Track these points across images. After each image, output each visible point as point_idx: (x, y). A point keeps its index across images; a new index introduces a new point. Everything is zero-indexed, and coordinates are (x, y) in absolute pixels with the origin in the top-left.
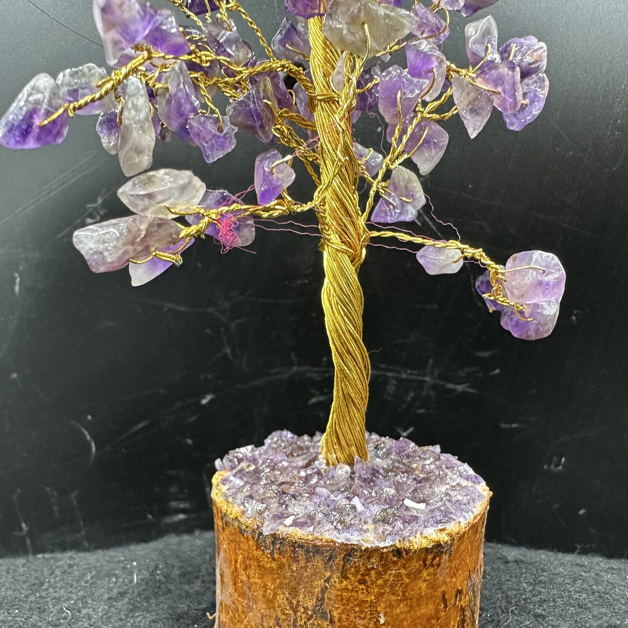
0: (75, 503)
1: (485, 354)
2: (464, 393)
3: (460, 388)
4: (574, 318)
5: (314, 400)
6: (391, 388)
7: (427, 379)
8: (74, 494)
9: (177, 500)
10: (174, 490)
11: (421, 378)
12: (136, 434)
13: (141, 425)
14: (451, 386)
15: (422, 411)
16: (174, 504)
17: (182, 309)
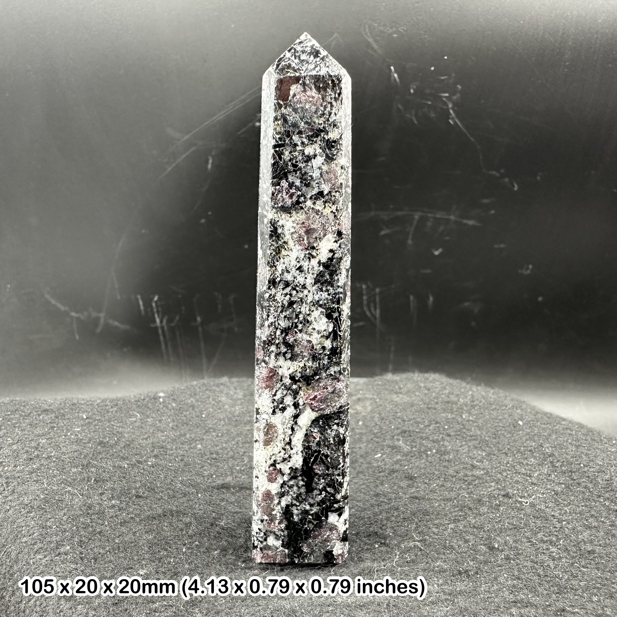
0: (232, 302)
1: (486, 201)
2: (473, 226)
3: (471, 222)
4: (539, 178)
5: (383, 233)
6: (429, 224)
7: (452, 217)
8: (232, 297)
11: (447, 217)
14: (465, 221)
15: (447, 238)
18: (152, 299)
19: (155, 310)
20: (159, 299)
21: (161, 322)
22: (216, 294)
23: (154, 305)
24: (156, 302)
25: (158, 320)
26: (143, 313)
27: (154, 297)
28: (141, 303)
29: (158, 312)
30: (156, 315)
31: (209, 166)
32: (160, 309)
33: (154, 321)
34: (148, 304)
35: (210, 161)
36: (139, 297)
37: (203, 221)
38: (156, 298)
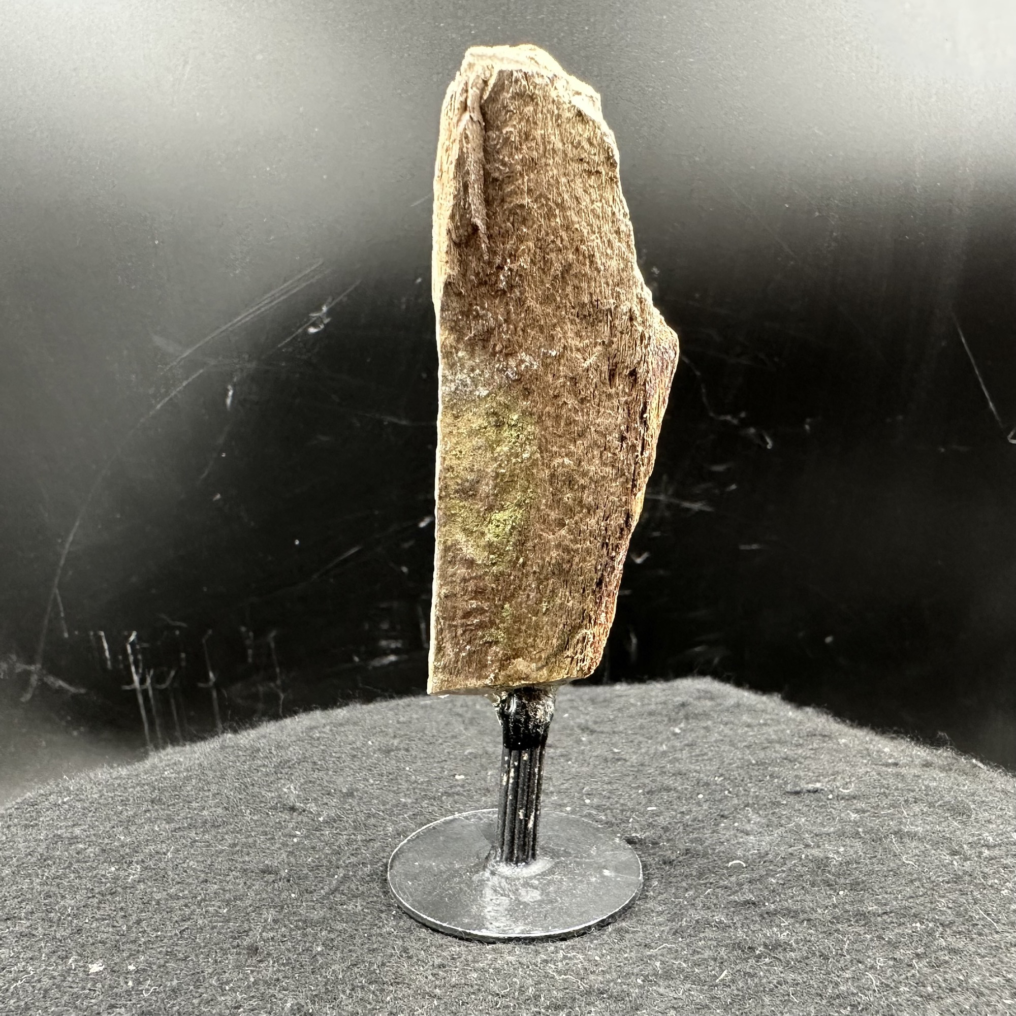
0: (273, 645)
1: (720, 468)
2: (701, 512)
3: (696, 506)
4: (807, 427)
7: (662, 497)
8: (273, 634)
9: (388, 638)
10: (385, 626)
12: (346, 561)
13: (353, 551)
14: (686, 504)
15: (657, 534)
16: (384, 643)
17: (404, 423)
18: (126, 638)
19: (131, 659)
20: (138, 638)
21: (142, 681)
22: (243, 629)
23: (129, 648)
24: (133, 644)
25: (136, 678)
26: (109, 663)
27: (130, 635)
28: (106, 646)
29: (136, 663)
30: (133, 669)
31: (229, 401)
32: (140, 657)
33: (131, 681)
35: (230, 394)
36: (102, 634)
37: (217, 497)
38: (132, 637)
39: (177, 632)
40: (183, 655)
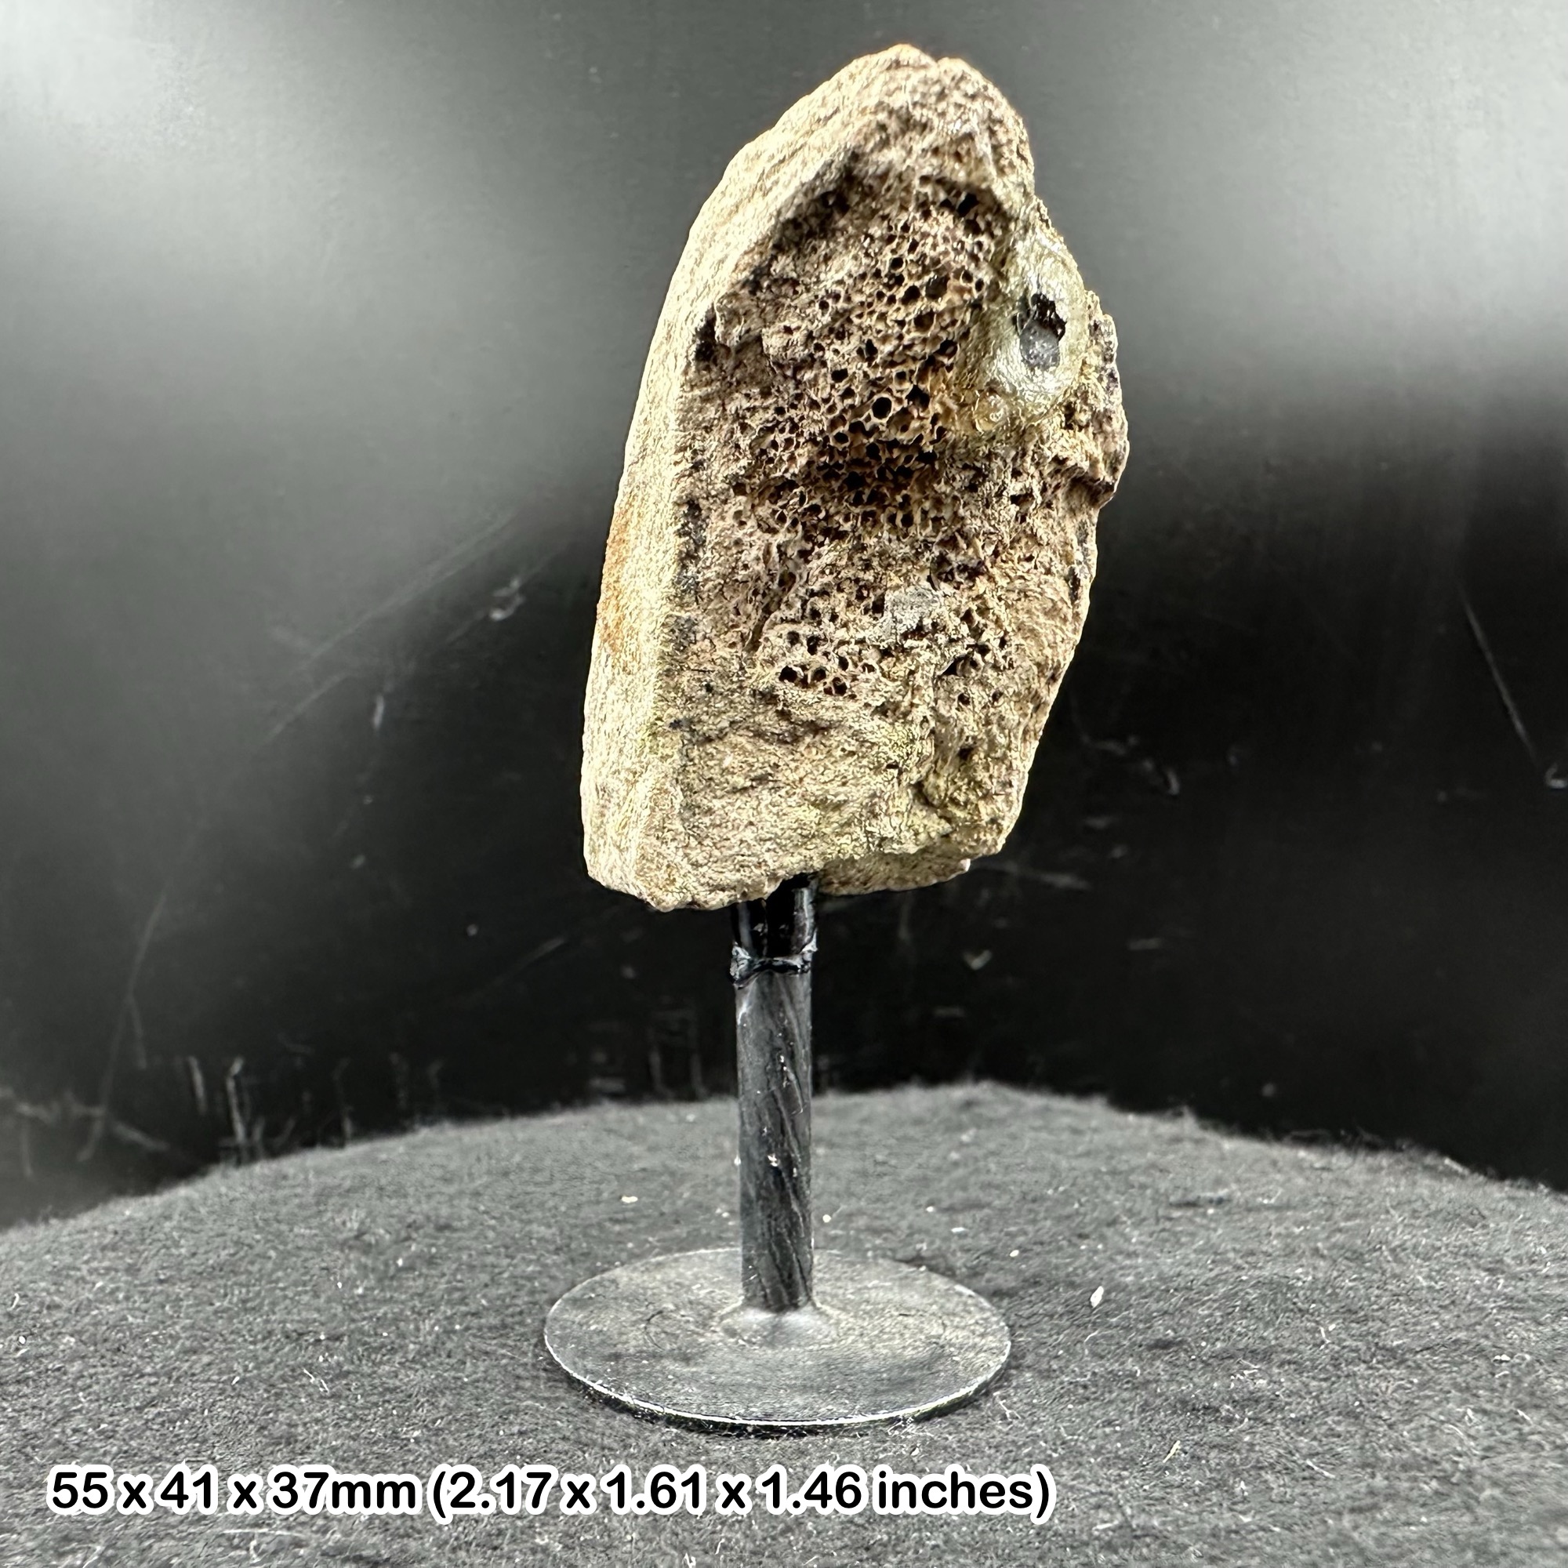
0: (434, 1080)
1: (1098, 822)
4: (1233, 760)
8: (435, 1067)
9: (603, 1075)
10: (599, 1057)
12: (543, 959)
13: (555, 944)
14: (1047, 878)
16: (597, 1083)
18: (226, 1070)
19: (234, 1101)
20: (245, 1069)
21: (249, 1134)
22: (394, 1058)
23: (231, 1085)
24: (236, 1078)
25: (240, 1129)
26: (203, 1106)
27: (231, 1064)
28: (198, 1078)
29: (241, 1106)
30: (236, 1116)
31: (377, 720)
32: (247, 1098)
33: (231, 1132)
34: (215, 1083)
35: (380, 709)
36: (194, 1062)
37: (359, 861)
38: (237, 1067)
39: (299, 1062)
40: (306, 1097)
